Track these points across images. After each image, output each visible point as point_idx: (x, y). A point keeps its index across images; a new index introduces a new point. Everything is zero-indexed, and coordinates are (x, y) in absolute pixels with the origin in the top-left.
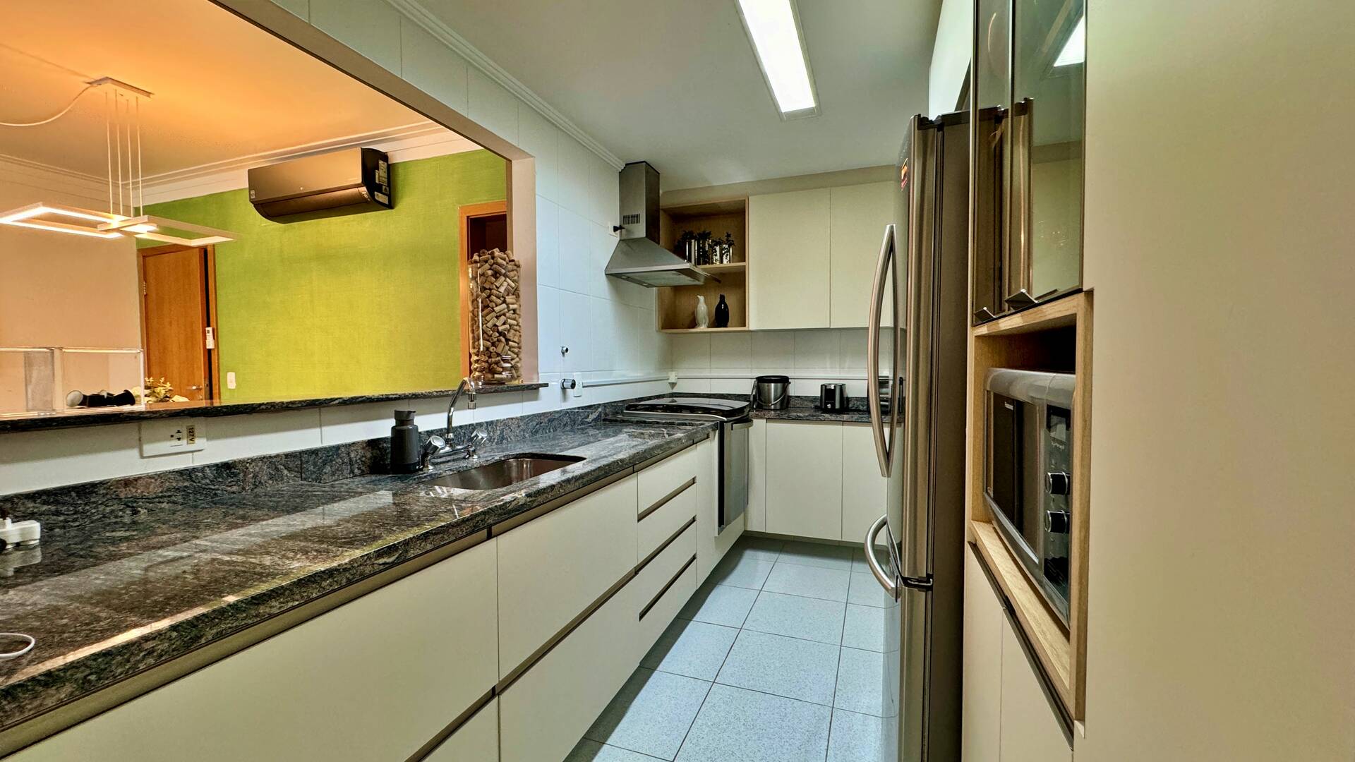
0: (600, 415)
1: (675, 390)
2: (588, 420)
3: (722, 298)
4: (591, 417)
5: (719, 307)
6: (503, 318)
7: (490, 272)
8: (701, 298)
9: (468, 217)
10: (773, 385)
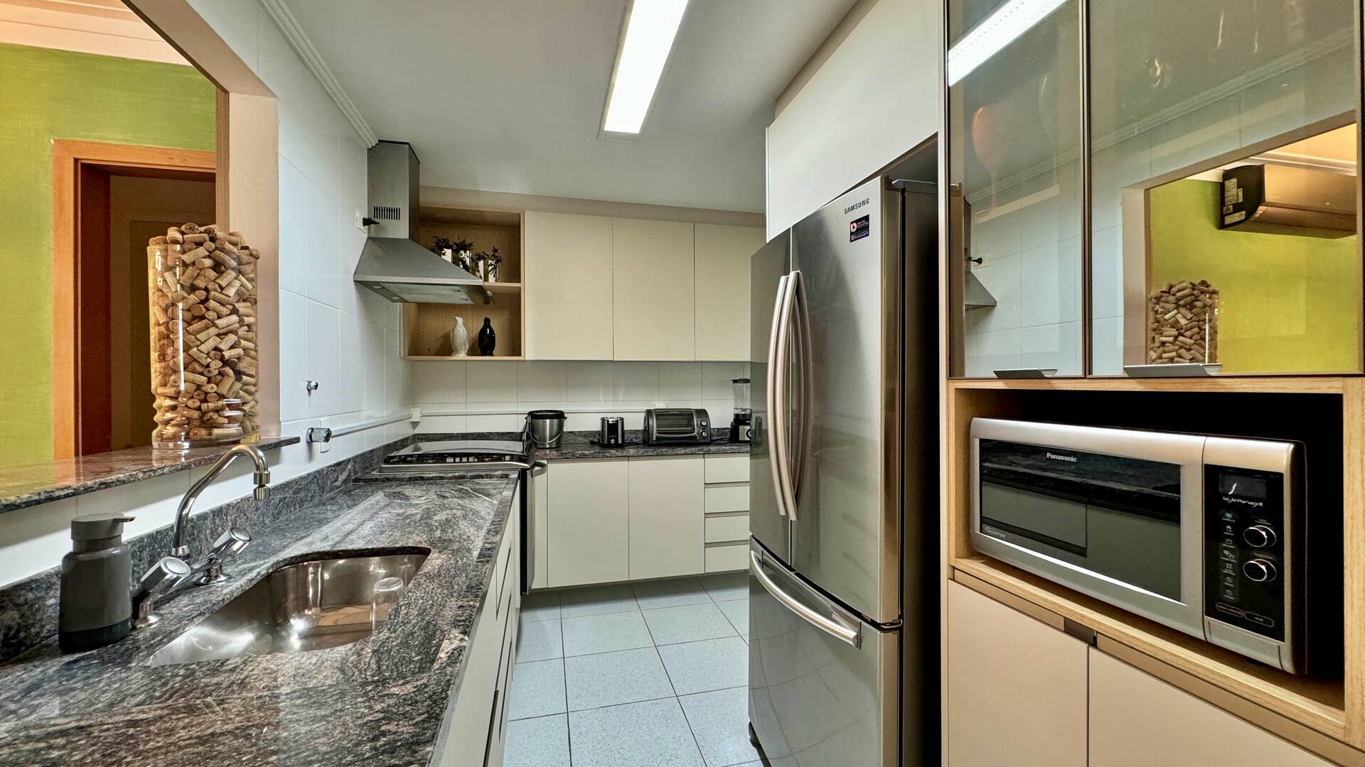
0: (350, 473)
1: (418, 431)
2: (337, 484)
3: (487, 321)
4: (342, 477)
5: (483, 331)
6: (232, 338)
7: (208, 262)
8: (460, 320)
9: (76, 160)
10: (548, 421)
